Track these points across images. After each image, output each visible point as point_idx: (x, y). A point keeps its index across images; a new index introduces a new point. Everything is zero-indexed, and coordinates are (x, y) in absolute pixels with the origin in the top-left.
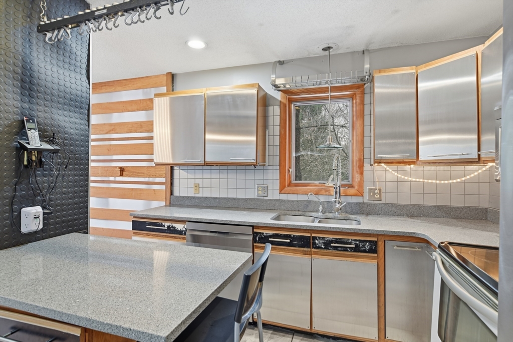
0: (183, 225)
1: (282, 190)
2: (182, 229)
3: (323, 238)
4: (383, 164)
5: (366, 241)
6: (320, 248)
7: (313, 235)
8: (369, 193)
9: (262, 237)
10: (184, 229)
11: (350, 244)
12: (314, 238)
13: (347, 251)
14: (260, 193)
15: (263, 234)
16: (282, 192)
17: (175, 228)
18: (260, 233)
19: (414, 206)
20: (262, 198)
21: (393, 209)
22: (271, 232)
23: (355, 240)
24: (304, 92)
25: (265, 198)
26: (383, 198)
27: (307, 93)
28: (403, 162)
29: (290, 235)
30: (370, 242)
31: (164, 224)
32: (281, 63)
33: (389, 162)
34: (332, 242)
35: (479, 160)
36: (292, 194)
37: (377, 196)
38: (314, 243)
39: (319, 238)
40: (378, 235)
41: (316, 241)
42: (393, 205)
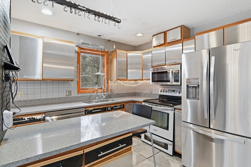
0: (42, 115)
1: (79, 92)
2: (40, 118)
3: (110, 107)
4: (118, 81)
5: (122, 105)
6: (110, 110)
7: (107, 106)
8: (110, 90)
9: (88, 112)
10: (42, 117)
11: (118, 107)
12: (108, 107)
13: (117, 109)
14: (67, 94)
15: (89, 110)
16: (79, 93)
17: (35, 118)
18: (88, 110)
19: (122, 93)
20: (68, 96)
21: (117, 95)
22: (92, 109)
23: (119, 105)
24: (88, 50)
25: (70, 96)
26: (114, 92)
27: (89, 50)
28: (123, 80)
29: (100, 108)
30: (123, 105)
31: (24, 118)
32: (78, 34)
33: (120, 80)
34: (113, 107)
35: (142, 80)
36: (84, 93)
37: (112, 91)
38: (108, 109)
39: (109, 107)
40: (124, 102)
41: (108, 108)
42: (117, 94)
